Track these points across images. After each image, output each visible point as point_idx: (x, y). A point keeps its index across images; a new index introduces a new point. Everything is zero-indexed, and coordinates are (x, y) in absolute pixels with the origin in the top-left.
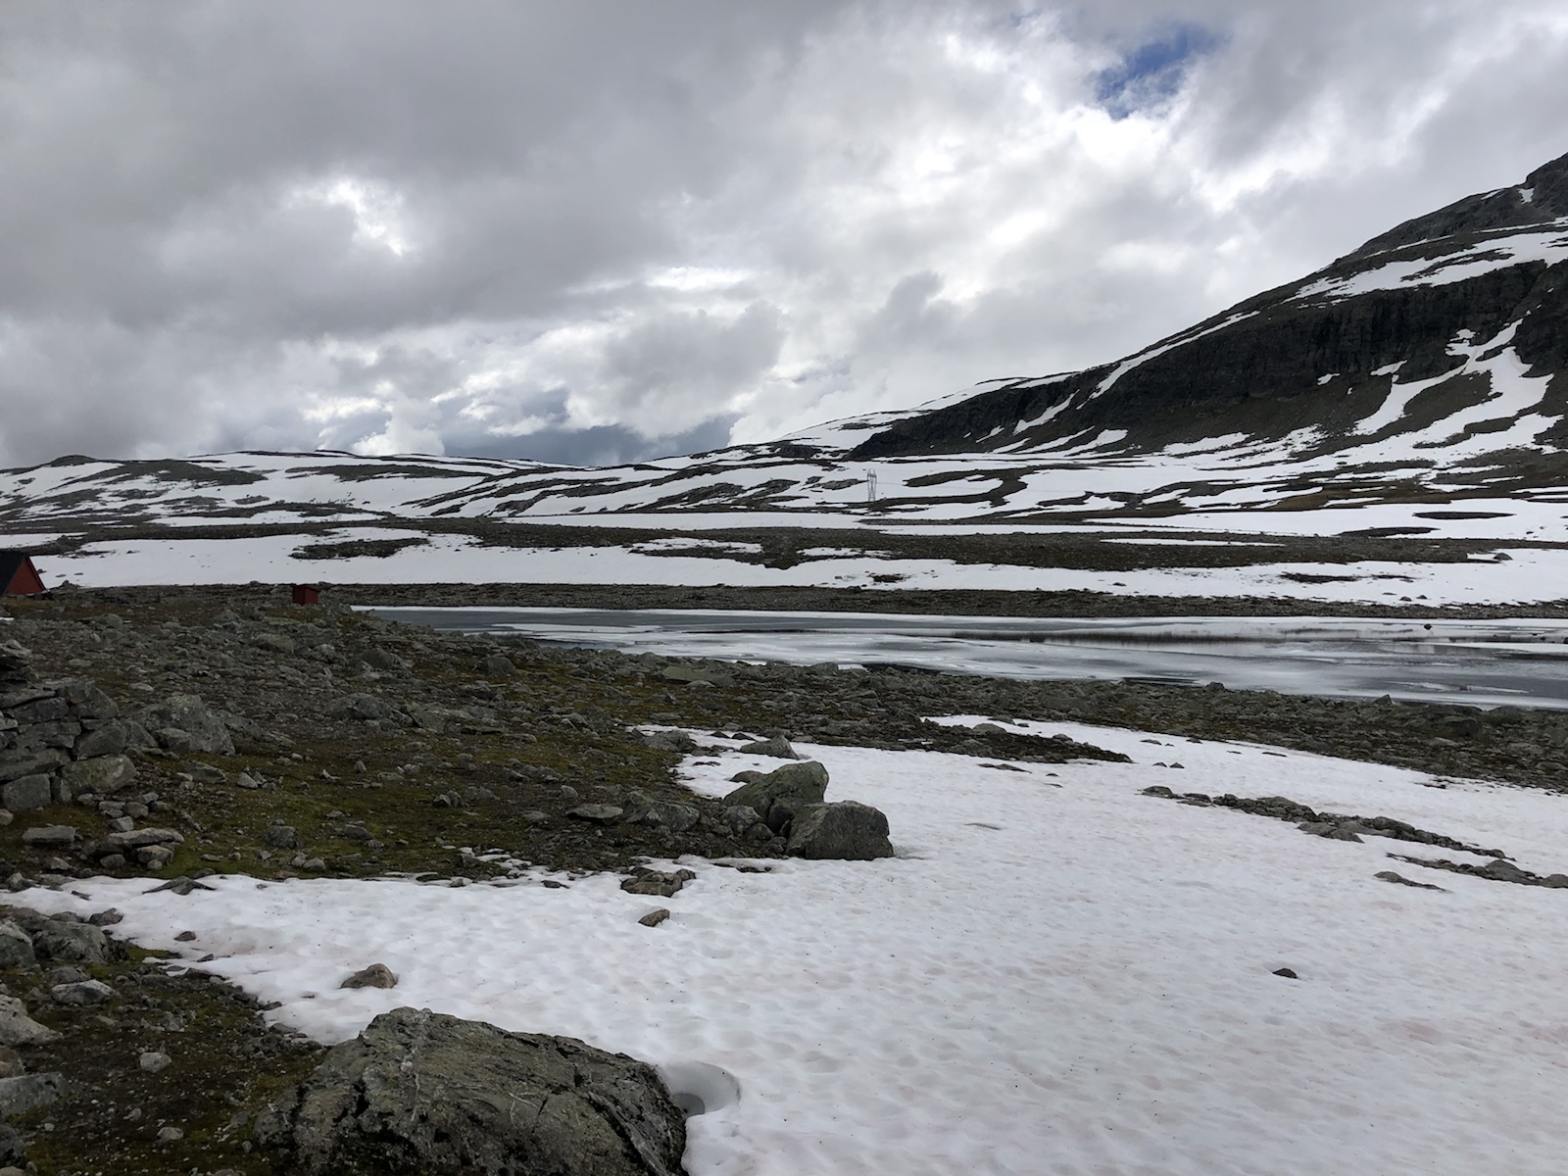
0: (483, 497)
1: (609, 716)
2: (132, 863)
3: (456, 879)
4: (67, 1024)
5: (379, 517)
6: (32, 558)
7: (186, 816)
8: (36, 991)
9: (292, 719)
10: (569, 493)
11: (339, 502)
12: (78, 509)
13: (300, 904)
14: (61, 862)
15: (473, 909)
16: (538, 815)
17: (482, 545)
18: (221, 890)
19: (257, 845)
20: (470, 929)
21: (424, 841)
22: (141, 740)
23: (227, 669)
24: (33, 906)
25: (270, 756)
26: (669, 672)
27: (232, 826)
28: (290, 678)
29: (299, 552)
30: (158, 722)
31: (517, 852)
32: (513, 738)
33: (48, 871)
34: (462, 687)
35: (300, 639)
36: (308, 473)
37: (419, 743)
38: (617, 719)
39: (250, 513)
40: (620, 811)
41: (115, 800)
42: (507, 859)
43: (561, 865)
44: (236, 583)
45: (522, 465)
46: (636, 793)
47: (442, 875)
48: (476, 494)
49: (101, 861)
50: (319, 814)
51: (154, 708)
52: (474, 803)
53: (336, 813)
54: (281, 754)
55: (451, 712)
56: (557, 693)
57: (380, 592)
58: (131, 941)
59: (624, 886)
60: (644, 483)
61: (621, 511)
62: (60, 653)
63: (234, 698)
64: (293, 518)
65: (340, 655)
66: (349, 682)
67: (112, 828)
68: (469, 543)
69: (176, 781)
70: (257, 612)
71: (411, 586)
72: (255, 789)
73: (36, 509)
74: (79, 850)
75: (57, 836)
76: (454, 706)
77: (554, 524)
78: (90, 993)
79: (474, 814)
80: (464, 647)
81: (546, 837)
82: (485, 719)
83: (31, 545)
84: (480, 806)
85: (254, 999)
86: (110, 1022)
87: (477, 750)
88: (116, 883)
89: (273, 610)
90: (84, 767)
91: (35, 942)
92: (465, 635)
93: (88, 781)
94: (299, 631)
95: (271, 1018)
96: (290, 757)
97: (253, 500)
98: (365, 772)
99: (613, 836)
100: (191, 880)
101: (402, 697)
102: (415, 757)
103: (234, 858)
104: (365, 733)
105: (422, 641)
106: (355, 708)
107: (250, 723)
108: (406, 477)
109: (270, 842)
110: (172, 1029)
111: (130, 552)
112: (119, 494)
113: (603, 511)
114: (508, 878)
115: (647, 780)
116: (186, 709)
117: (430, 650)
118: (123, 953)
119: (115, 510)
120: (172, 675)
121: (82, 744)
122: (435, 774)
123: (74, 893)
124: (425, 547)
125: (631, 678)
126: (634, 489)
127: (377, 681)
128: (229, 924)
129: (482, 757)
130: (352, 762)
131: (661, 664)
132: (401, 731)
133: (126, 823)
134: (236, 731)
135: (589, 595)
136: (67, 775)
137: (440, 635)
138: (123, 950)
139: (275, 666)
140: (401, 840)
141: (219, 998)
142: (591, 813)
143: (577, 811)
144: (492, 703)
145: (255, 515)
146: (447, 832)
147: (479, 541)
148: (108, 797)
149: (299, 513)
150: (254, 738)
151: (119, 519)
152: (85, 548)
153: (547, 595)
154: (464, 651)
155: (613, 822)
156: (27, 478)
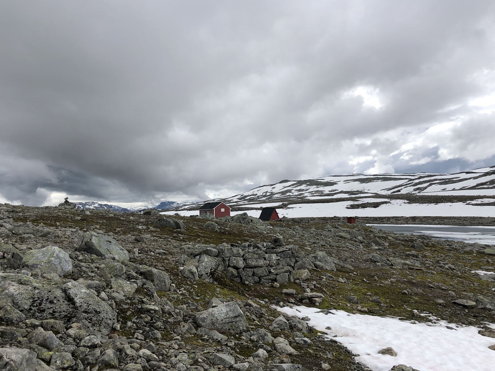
0: (408, 187)
1: (463, 266)
2: (311, 303)
3: (413, 321)
4: (300, 350)
5: (373, 195)
6: (276, 209)
7: (325, 290)
8: (291, 338)
9: (352, 261)
10: (441, 184)
11: (360, 190)
12: (286, 195)
13: (361, 323)
14: (293, 300)
15: (421, 333)
16: (441, 301)
17: (409, 203)
18: (337, 315)
19: (345, 301)
20: (421, 340)
21: (400, 306)
22: (310, 265)
23: (331, 244)
24: (287, 312)
25: (347, 273)
26: (487, 251)
27: (338, 294)
28: (350, 247)
29: (348, 207)
30: (314, 260)
31: (434, 314)
32: (428, 272)
33: (289, 302)
34: (406, 253)
35: (351, 235)
36: (350, 181)
37: (394, 272)
38: (467, 268)
39: (333, 195)
40: (474, 303)
41: (305, 283)
42: (431, 316)
43: (452, 321)
44: (330, 217)
45: (422, 175)
46: (480, 297)
47: (407, 319)
48: (406, 185)
49: (303, 301)
50: (364, 293)
51: (313, 255)
52: (416, 294)
53: (369, 293)
54: (350, 272)
55: (404, 261)
56: (441, 257)
57: (375, 219)
58: (313, 327)
59: (479, 332)
60: (470, 178)
61: (461, 189)
62: (286, 237)
63: (334, 253)
64: (346, 196)
65: (364, 240)
66: (368, 249)
67: (305, 291)
68: (404, 203)
69: (321, 278)
70: (337, 226)
71: (385, 218)
72: (344, 283)
73: (276, 196)
74: (297, 297)
75: (291, 292)
76: (404, 259)
77: (435, 195)
78: (305, 341)
79: (417, 298)
80: (406, 239)
81: (445, 310)
82: (416, 265)
83: (275, 206)
84: (418, 296)
85: (351, 352)
86: (311, 351)
87: (415, 276)
88: (307, 308)
89: (342, 225)
90: (297, 272)
91: (289, 323)
92: (405, 234)
93: (298, 276)
94: (351, 232)
95: (357, 359)
96: (353, 273)
97: (334, 191)
98: (377, 280)
99: (473, 312)
100: (328, 310)
101: (386, 255)
102: (394, 276)
103: (339, 305)
104: (376, 267)
105: (391, 236)
106: (372, 258)
107: (340, 262)
108: (382, 181)
109: (350, 301)
110: (329, 357)
111: (300, 207)
112: (297, 190)
113: (454, 190)
114: (432, 323)
115: (483, 292)
116: (322, 256)
117: (394, 240)
118: (311, 330)
119: (296, 195)
120: (316, 245)
121: (296, 265)
122: (401, 283)
123: (297, 310)
124: (389, 204)
125: (470, 253)
126: (466, 181)
127: (377, 249)
128: (341, 326)
129: (417, 278)
130: (373, 277)
131: (482, 247)
132: (388, 267)
133: (308, 290)
134: (336, 264)
135: (450, 221)
136: (292, 274)
137: (396, 234)
138: (312, 330)
139: (345, 243)
140: (392, 305)
141: (341, 350)
142: (463, 303)
143: (456, 301)
144: (418, 259)
145: (335, 195)
146: (408, 303)
147: (408, 202)
148: (303, 282)
149: (348, 194)
150: (342, 266)
151: (297, 197)
152: (289, 206)
153: (434, 220)
154: (406, 240)
155: (472, 307)
156: (274, 187)
